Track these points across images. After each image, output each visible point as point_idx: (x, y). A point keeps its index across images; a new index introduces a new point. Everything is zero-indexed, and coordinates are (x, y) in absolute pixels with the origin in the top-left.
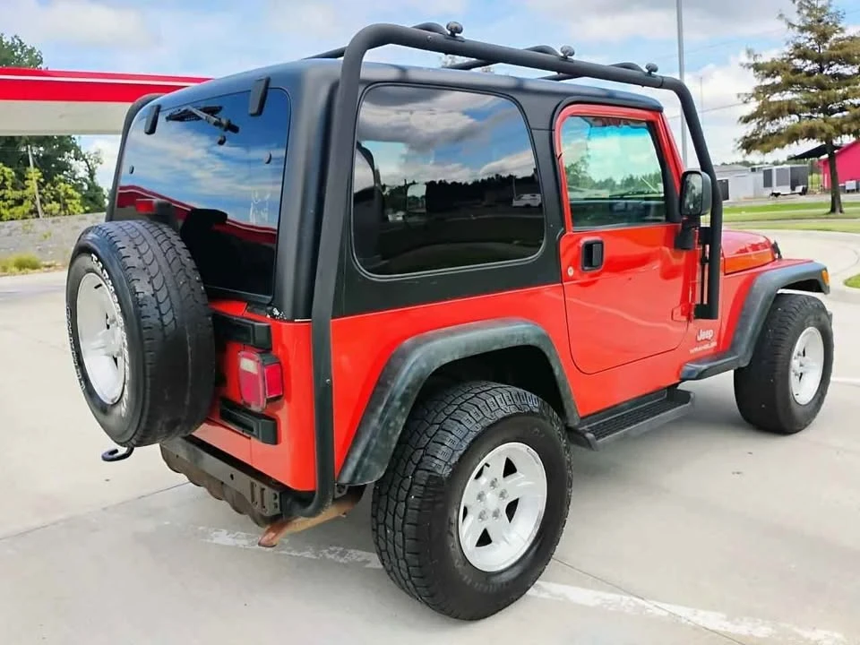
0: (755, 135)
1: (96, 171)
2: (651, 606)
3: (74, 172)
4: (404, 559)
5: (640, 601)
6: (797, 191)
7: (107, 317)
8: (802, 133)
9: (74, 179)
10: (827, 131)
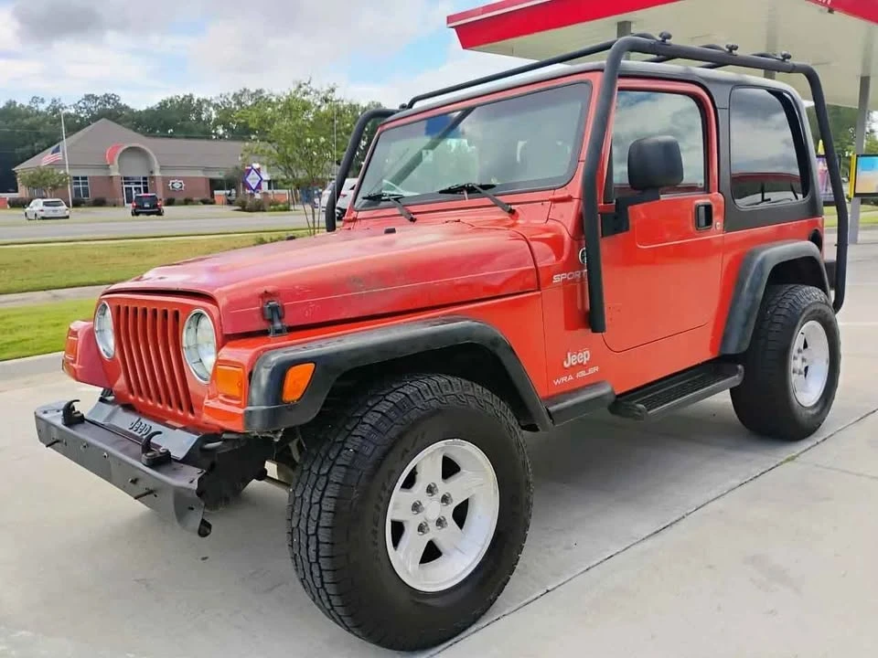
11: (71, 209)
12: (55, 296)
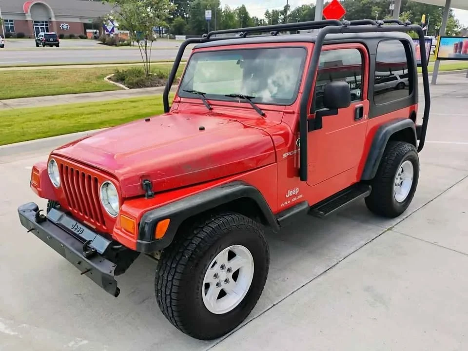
11: (4, 39)
12: (5, 104)
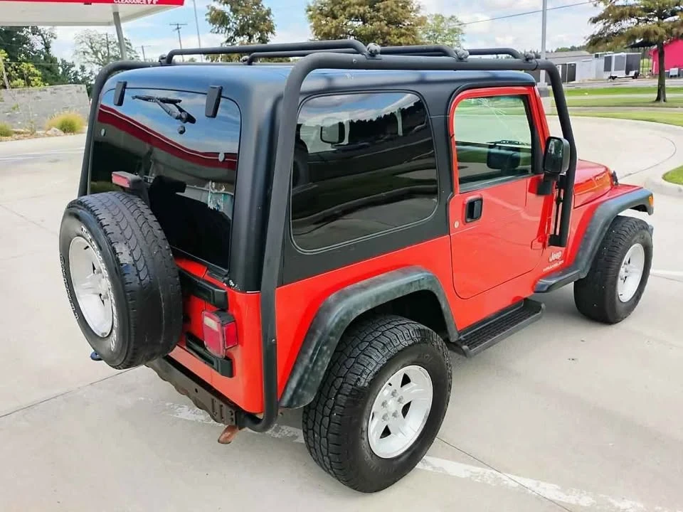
0: (601, 34)
1: (51, 45)
2: (507, 479)
3: (32, 46)
4: (327, 456)
5: (498, 473)
6: (630, 75)
7: (94, 269)
8: (639, 35)
9: (33, 52)
10: (660, 34)
